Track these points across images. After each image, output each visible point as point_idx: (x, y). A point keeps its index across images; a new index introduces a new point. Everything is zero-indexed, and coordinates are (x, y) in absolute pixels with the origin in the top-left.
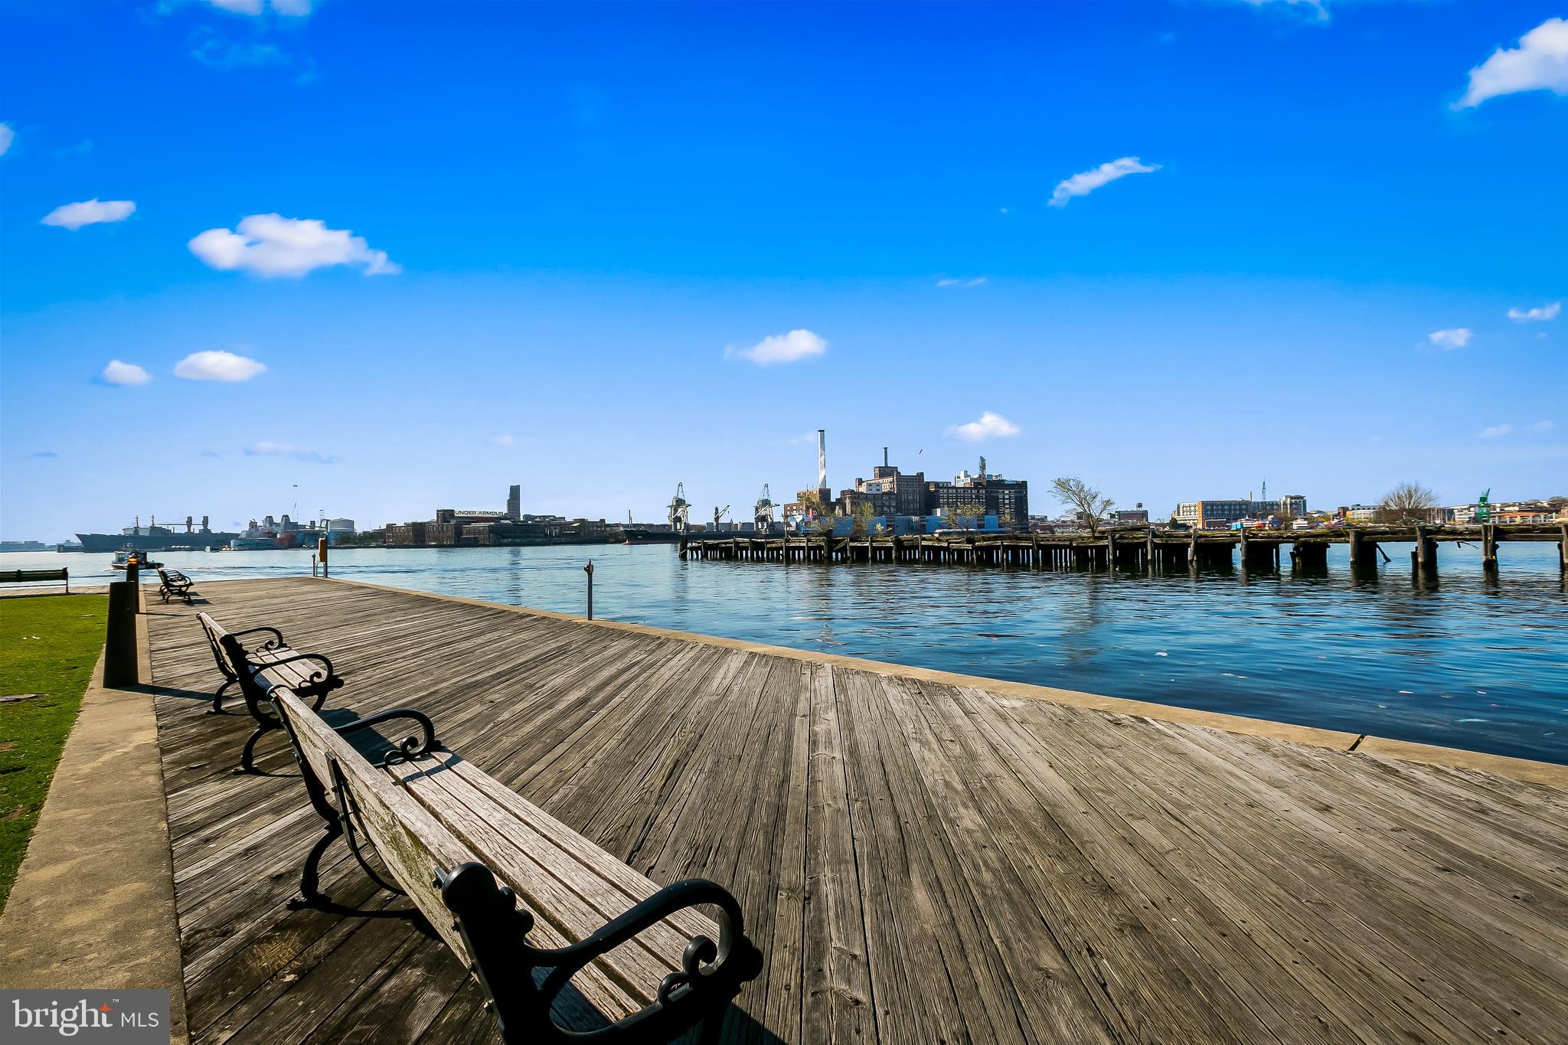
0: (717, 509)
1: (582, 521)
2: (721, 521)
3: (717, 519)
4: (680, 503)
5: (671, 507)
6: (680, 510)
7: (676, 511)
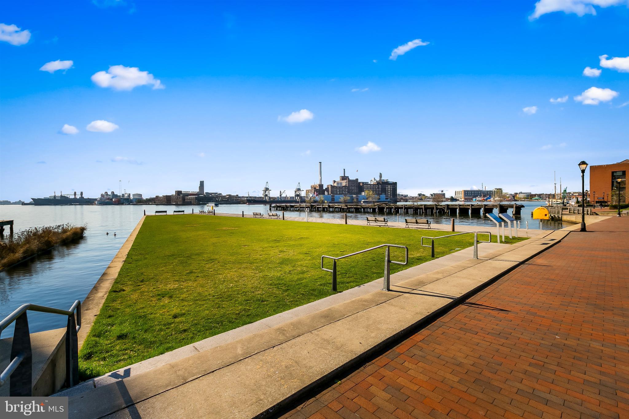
0: (281, 192)
1: (230, 195)
2: (282, 196)
3: (281, 195)
4: (267, 189)
5: (264, 191)
6: (267, 192)
7: (265, 192)
